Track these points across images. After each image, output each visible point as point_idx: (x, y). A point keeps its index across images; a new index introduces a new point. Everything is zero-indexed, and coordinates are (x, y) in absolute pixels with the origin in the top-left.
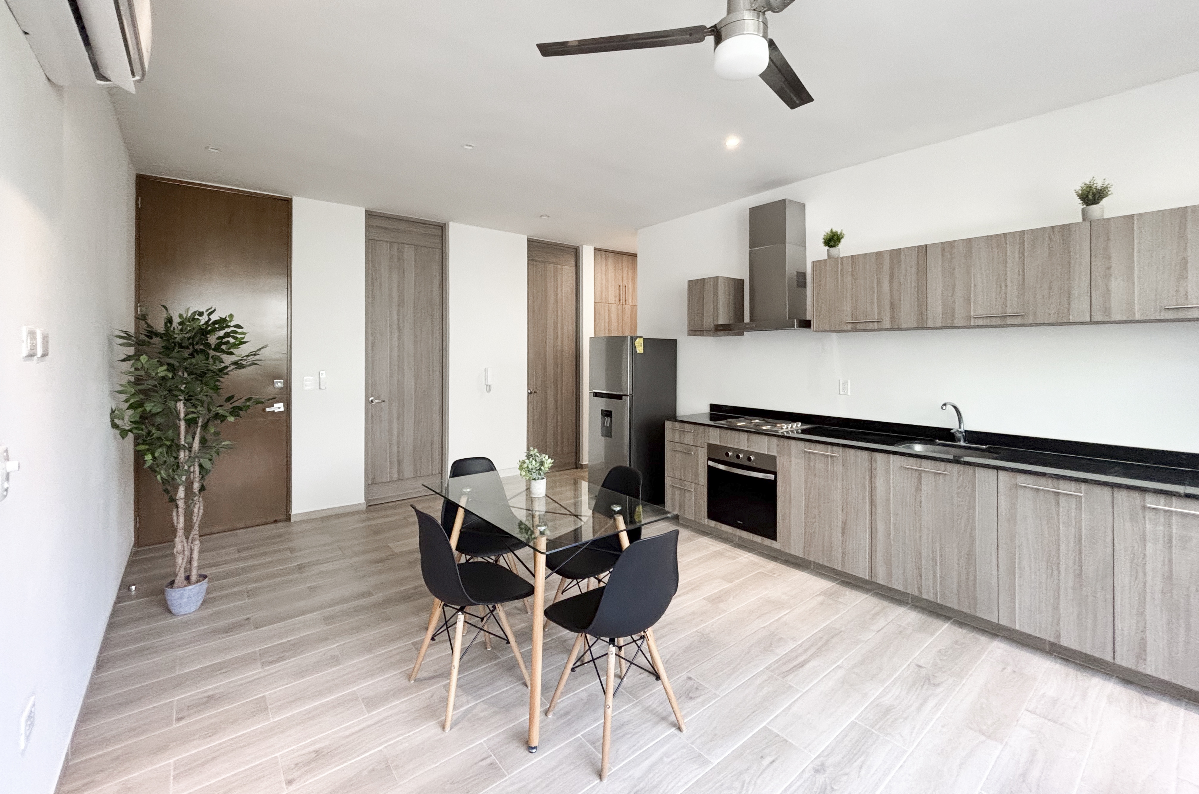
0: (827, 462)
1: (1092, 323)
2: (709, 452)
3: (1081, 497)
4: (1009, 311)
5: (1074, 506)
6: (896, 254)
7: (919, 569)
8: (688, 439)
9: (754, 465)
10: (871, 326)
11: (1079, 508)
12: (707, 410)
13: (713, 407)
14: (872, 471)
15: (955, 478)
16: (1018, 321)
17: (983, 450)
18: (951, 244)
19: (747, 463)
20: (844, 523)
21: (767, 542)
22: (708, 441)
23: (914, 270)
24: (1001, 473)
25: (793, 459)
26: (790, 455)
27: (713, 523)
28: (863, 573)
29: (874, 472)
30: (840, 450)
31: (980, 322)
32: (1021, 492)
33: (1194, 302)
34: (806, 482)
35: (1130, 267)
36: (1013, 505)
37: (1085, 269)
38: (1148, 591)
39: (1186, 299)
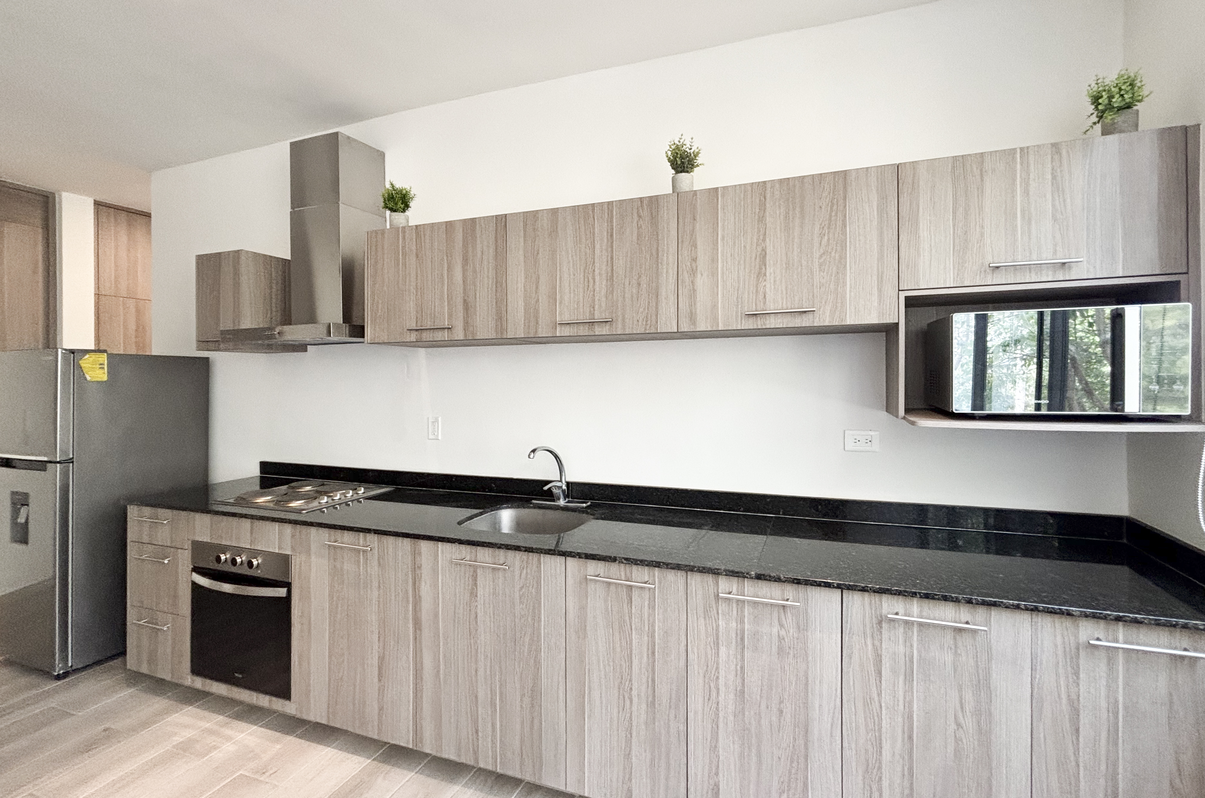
0: (359, 562)
1: (679, 336)
2: (194, 558)
3: (654, 589)
4: (598, 316)
5: (646, 603)
6: (470, 226)
7: (476, 722)
8: (163, 535)
9: (258, 573)
11: (652, 607)
12: (256, 472)
13: (264, 467)
14: (416, 568)
15: (517, 573)
16: (606, 330)
17: (581, 511)
18: (535, 215)
19: (245, 571)
20: (382, 659)
21: (278, 704)
22: (192, 538)
24: (570, 561)
25: (313, 560)
26: (308, 552)
27: (199, 683)
28: (405, 740)
29: (418, 572)
30: (373, 540)
31: (566, 331)
32: (591, 588)
33: (771, 307)
34: (331, 596)
35: (714, 260)
36: (583, 608)
37: (672, 259)
38: (721, 714)
39: (765, 303)
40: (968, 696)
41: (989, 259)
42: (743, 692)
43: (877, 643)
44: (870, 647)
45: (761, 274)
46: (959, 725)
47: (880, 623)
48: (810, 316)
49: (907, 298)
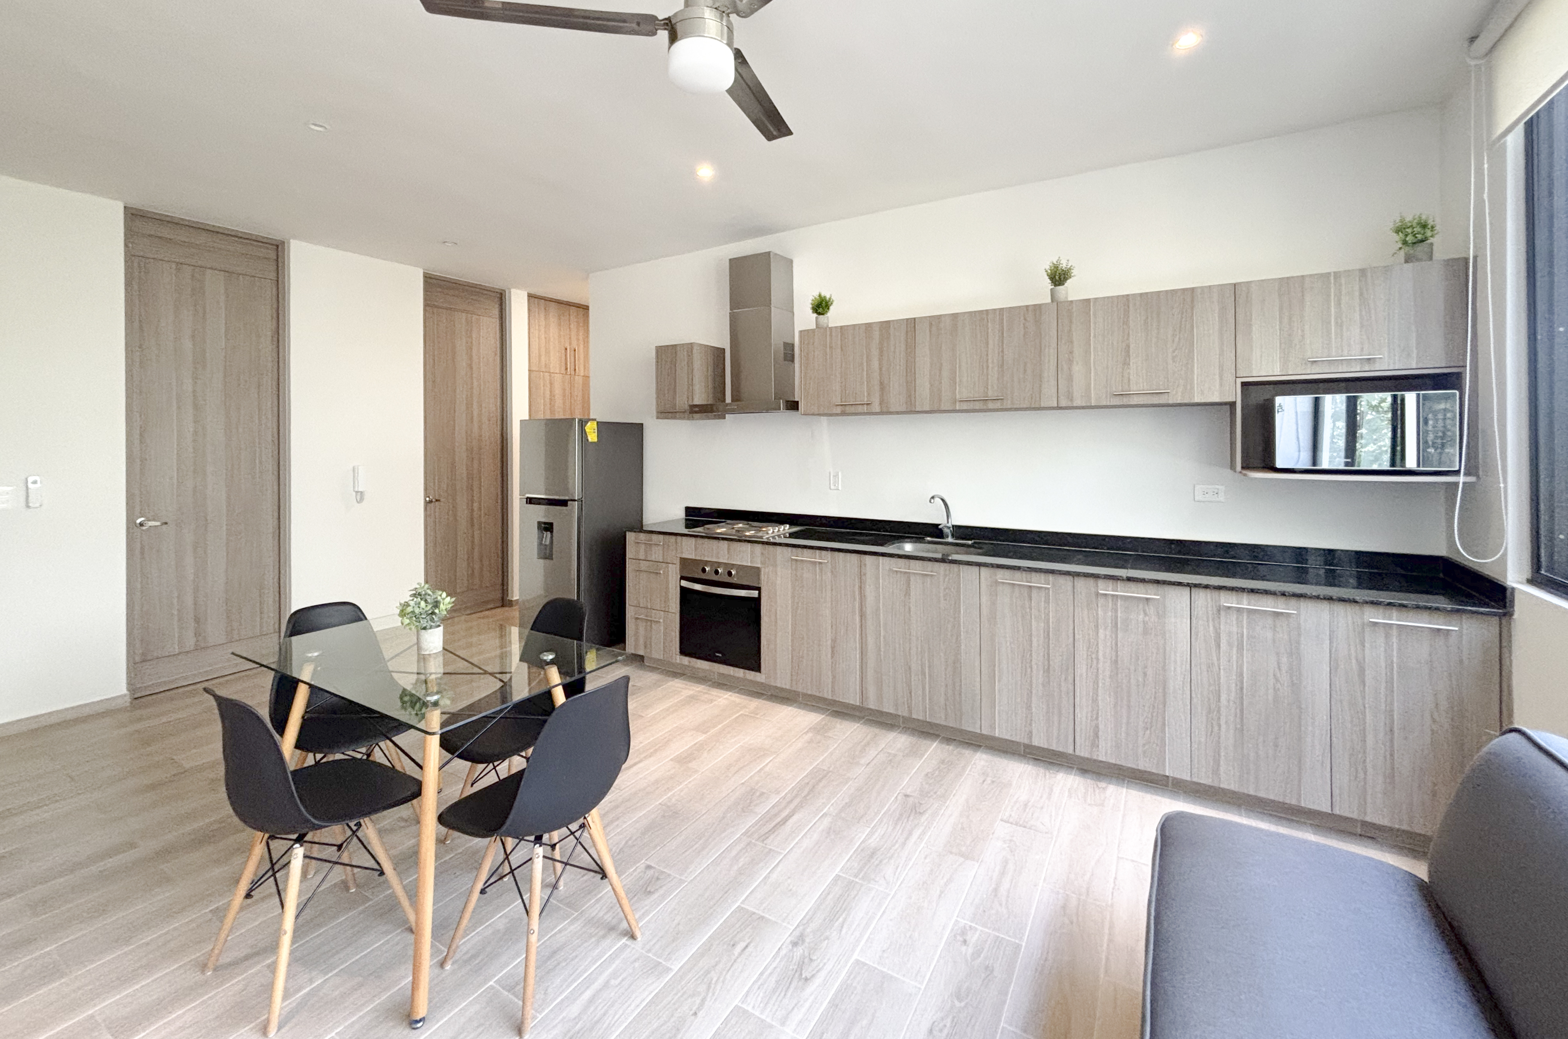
0: (815, 571)
1: (1059, 408)
2: (682, 569)
3: (1048, 589)
4: (991, 394)
5: (1043, 599)
6: (885, 326)
7: (909, 685)
8: (656, 554)
9: (735, 580)
10: (860, 409)
11: (1047, 601)
12: (682, 514)
13: (690, 511)
14: (861, 576)
15: (941, 579)
16: (998, 405)
17: (968, 546)
18: (939, 317)
19: (727, 579)
20: (834, 641)
21: (751, 675)
22: (679, 555)
23: (903, 346)
24: (983, 569)
25: (779, 569)
26: (775, 565)
27: (686, 660)
28: (854, 699)
29: (863, 578)
30: (829, 554)
31: (965, 406)
32: (1000, 588)
33: (1134, 389)
34: (793, 597)
35: (1087, 352)
36: (994, 603)
37: (1053, 352)
38: (1101, 677)
39: (1129, 385)
40: (1284, 660)
41: (1309, 354)
42: (1116, 662)
43: (1217, 625)
44: (1211, 628)
45: (1126, 364)
46: (1277, 680)
47: (1219, 611)
48: (1166, 396)
49: (1242, 383)
